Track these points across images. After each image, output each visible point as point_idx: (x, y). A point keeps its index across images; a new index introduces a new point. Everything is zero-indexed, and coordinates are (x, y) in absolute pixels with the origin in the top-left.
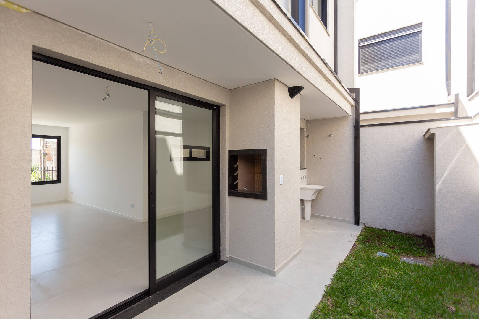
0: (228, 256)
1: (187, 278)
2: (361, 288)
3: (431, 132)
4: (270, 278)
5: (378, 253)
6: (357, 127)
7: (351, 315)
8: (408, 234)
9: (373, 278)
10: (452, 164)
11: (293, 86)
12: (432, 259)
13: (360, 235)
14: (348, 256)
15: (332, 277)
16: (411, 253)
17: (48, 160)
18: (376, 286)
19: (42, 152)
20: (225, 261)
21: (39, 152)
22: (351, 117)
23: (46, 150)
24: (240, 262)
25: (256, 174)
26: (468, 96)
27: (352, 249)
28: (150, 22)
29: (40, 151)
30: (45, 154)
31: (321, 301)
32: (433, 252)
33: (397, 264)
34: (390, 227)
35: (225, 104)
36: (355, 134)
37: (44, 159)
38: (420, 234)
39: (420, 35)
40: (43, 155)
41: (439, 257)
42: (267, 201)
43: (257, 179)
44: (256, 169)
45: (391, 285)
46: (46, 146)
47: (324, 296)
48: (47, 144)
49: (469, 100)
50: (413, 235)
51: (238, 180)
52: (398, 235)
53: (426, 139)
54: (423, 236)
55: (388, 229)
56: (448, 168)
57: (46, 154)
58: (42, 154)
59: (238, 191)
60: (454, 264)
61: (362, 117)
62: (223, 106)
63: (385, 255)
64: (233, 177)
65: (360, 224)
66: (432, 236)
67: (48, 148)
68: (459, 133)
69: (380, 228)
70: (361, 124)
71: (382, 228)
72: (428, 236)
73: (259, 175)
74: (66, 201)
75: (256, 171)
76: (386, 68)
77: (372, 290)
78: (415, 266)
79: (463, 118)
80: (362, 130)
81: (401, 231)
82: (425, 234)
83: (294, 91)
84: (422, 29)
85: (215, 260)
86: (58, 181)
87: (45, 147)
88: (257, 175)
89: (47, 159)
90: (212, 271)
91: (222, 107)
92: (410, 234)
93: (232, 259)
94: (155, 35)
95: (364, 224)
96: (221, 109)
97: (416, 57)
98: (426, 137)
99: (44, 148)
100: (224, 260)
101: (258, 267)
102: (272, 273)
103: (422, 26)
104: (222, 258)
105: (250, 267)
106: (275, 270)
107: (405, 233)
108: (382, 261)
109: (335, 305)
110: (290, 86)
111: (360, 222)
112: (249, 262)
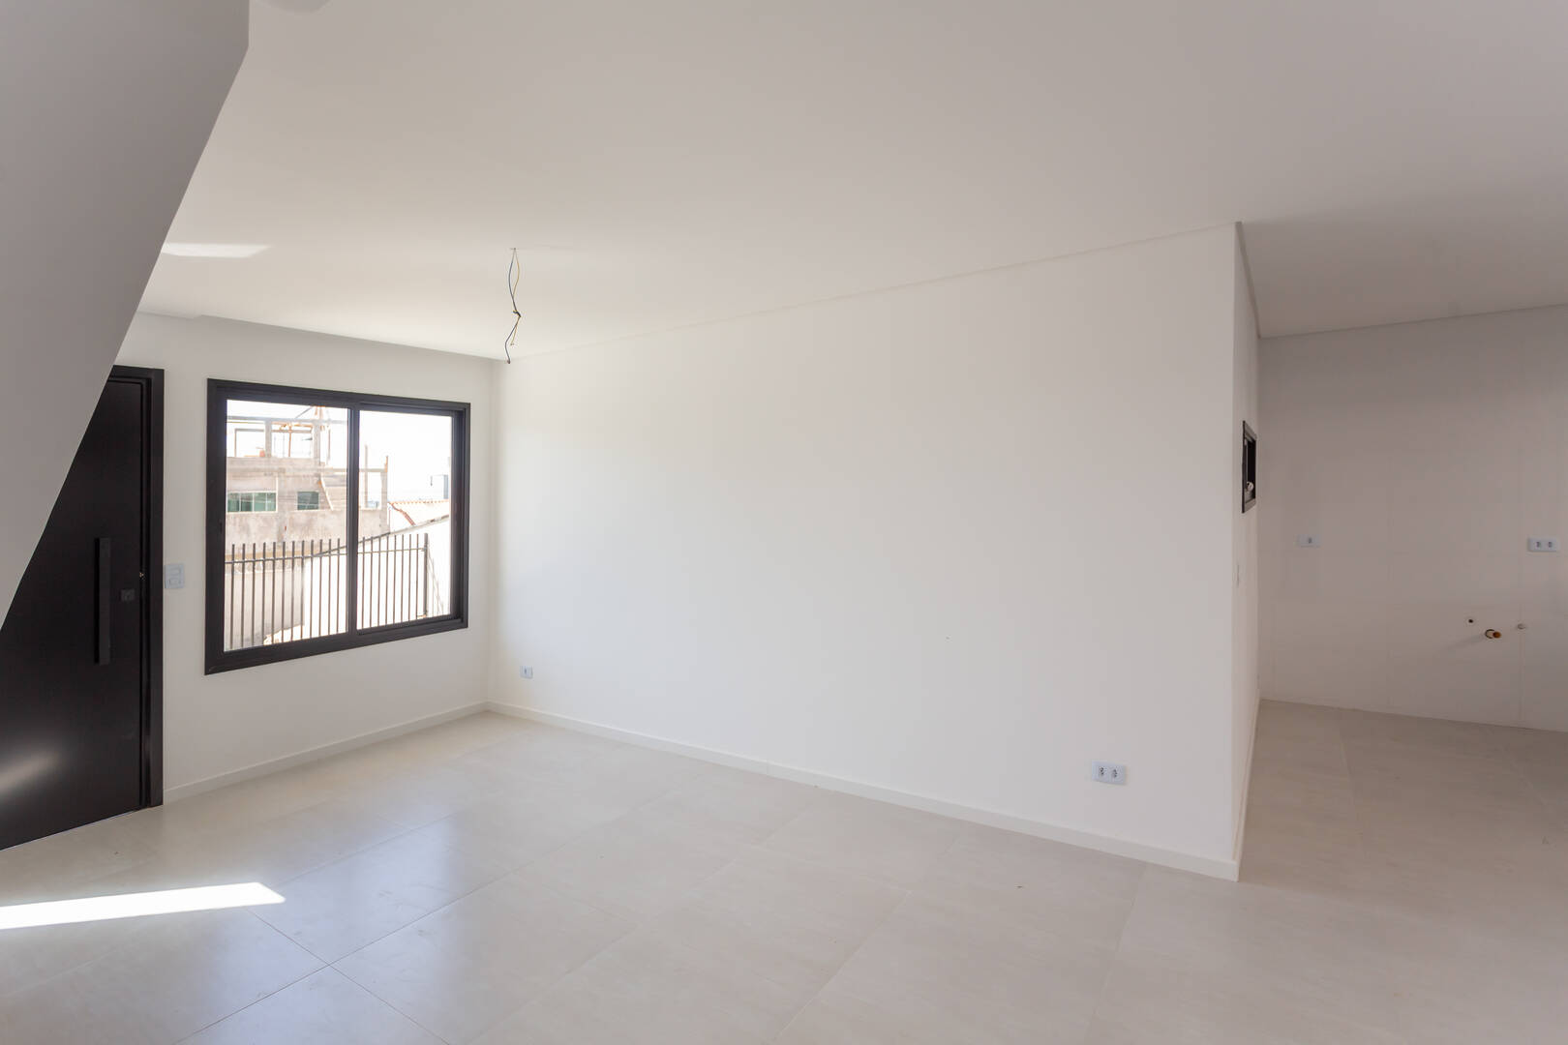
74: (488, 713)
86: (458, 616)
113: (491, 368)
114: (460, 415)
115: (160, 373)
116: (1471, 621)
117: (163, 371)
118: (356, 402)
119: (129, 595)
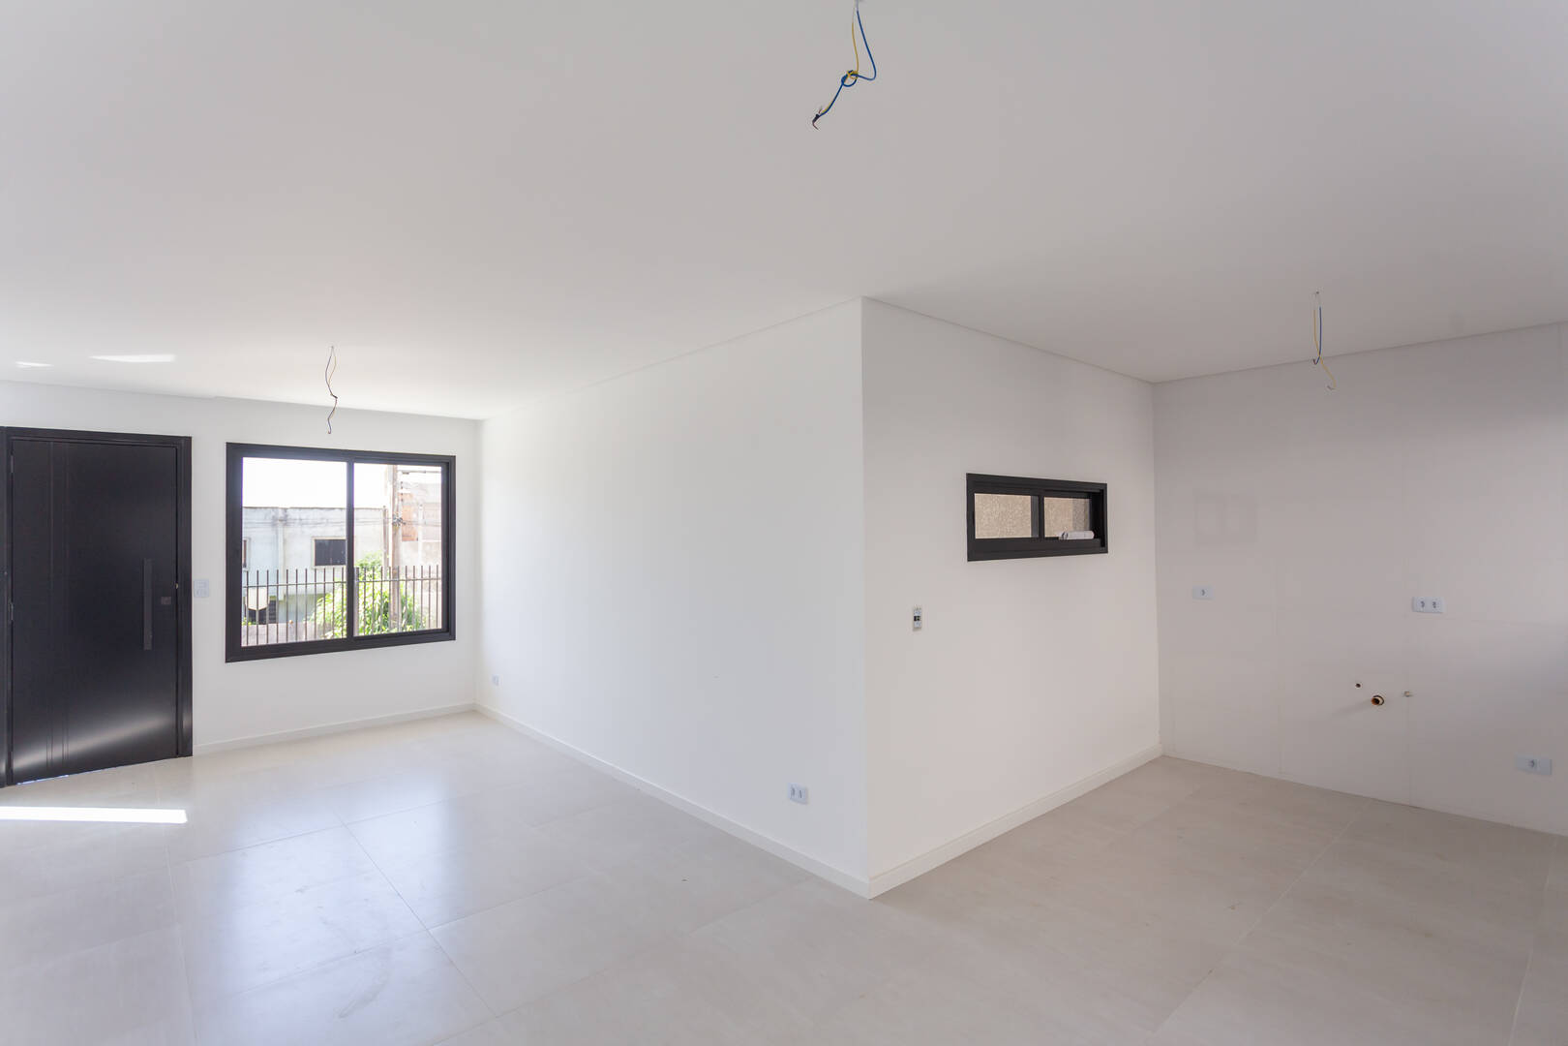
17: (406, 537)
19: (390, 516)
21: (380, 515)
23: (400, 508)
29: (385, 512)
30: (398, 522)
37: (394, 535)
40: (393, 524)
46: (400, 497)
48: (403, 491)
57: (400, 520)
58: (391, 521)
67: (405, 501)
74: (473, 712)
86: (446, 630)
87: (396, 499)
89: (403, 536)
99: (396, 503)
113: (476, 425)
114: (448, 464)
115: (188, 440)
116: (1358, 685)
117: (190, 438)
118: (352, 457)
119: (166, 601)
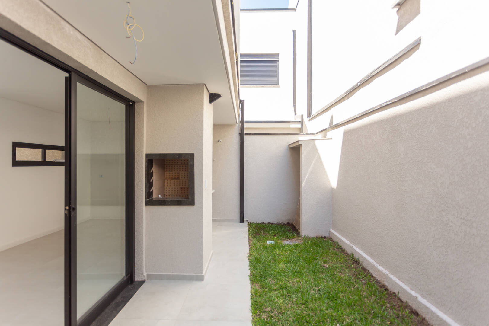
0: (145, 274)
1: (107, 310)
2: (272, 270)
3: (300, 144)
4: (199, 284)
5: (268, 242)
6: (242, 135)
7: (276, 290)
8: (279, 224)
9: (275, 260)
10: (311, 167)
11: (214, 93)
12: (300, 238)
13: (249, 230)
14: (249, 249)
15: (249, 268)
16: (287, 237)
18: (281, 265)
20: (144, 281)
22: (237, 125)
24: (160, 278)
25: (166, 180)
26: (308, 118)
27: (249, 243)
28: (129, 3)
31: (251, 288)
32: (298, 234)
33: (283, 247)
34: (266, 221)
35: (143, 101)
36: (241, 140)
38: (286, 223)
39: (278, 63)
41: (303, 236)
42: (194, 206)
43: (167, 185)
44: (166, 174)
45: (289, 262)
47: (252, 284)
49: (309, 120)
50: (282, 224)
51: (153, 188)
52: (273, 226)
53: (291, 148)
54: (288, 223)
55: (265, 222)
56: (309, 170)
59: (153, 199)
60: (313, 238)
61: (246, 126)
62: (141, 102)
63: (273, 242)
64: (149, 185)
65: (244, 222)
66: (293, 222)
68: (314, 145)
69: (260, 222)
70: (246, 132)
71: (261, 222)
72: (291, 223)
73: (170, 181)
75: (165, 176)
76: (255, 85)
77: (280, 269)
78: (294, 245)
79: (307, 134)
80: (246, 137)
81: (274, 222)
82: (289, 221)
83: (213, 97)
84: (279, 58)
85: (130, 283)
88: (168, 181)
90: (133, 295)
91: (138, 103)
92: (280, 224)
93: (149, 276)
94: (135, 20)
95: (247, 221)
96: (137, 106)
97: (274, 80)
98: (290, 147)
100: (140, 280)
101: (184, 276)
102: (200, 278)
103: (279, 56)
104: (137, 278)
105: (174, 279)
106: (203, 274)
107: (277, 223)
108: (274, 247)
109: (262, 287)
110: (211, 92)
111: (244, 219)
112: (173, 274)
